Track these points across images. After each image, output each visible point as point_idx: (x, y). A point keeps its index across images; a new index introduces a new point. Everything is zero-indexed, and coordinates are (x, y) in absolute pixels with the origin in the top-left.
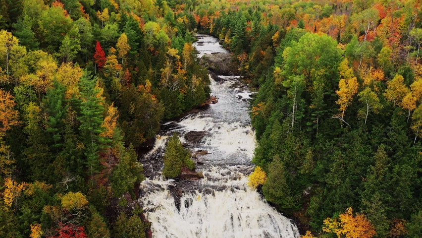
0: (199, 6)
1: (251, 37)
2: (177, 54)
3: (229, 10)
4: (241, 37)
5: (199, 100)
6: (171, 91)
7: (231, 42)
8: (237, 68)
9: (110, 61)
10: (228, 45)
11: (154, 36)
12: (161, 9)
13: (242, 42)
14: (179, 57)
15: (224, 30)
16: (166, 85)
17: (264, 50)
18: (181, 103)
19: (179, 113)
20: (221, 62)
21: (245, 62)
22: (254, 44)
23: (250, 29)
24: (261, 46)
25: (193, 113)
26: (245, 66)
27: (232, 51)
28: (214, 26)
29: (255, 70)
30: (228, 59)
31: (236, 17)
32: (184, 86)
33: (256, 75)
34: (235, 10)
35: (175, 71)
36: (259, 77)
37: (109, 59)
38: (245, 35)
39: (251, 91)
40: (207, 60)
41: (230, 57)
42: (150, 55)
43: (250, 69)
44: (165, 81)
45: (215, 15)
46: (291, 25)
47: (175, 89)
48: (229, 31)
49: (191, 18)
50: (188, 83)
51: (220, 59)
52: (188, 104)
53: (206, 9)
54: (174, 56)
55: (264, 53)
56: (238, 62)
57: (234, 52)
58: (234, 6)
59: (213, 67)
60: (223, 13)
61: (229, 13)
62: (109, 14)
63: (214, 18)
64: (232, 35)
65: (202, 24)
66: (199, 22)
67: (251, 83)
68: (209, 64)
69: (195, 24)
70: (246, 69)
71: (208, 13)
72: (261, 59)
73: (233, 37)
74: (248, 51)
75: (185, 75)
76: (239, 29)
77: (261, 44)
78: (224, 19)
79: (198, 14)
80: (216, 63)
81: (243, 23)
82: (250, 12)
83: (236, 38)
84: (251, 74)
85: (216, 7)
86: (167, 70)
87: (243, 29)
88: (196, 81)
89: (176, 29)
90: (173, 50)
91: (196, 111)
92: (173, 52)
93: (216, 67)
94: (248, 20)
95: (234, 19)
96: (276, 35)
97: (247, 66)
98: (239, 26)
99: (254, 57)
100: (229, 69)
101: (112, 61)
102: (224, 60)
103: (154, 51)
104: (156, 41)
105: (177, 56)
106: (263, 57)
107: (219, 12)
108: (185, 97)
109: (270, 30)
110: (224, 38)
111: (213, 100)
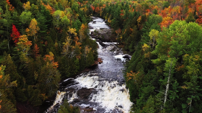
0: (94, 2)
1: (124, 20)
2: (75, 32)
3: (111, 4)
4: (118, 19)
5: (90, 63)
6: (70, 58)
7: (112, 22)
8: (115, 38)
9: (21, 39)
10: (110, 24)
11: (60, 20)
12: (70, 3)
13: (118, 22)
14: (76, 34)
15: (108, 15)
16: (66, 54)
17: (132, 27)
18: (77, 65)
19: (76, 72)
20: (106, 34)
21: (120, 35)
22: (125, 24)
23: (123, 14)
24: (130, 26)
25: (85, 72)
26: (120, 37)
27: (112, 27)
28: (102, 13)
29: (126, 40)
30: (110, 32)
31: (115, 7)
32: (79, 54)
33: (127, 43)
34: (114, 4)
35: (73, 43)
36: (129, 45)
37: (20, 38)
38: (120, 18)
39: (124, 54)
40: (97, 33)
41: (111, 31)
42: (57, 32)
43: (123, 39)
44: (65, 51)
45: (103, 6)
46: (149, 12)
47: (72, 56)
48: (110, 16)
49: (90, 8)
50: (82, 51)
51: (105, 32)
52: (82, 66)
53: (98, 3)
54: (73, 33)
55: (132, 30)
56: (116, 34)
57: (113, 28)
58: (113, 2)
59: (100, 37)
60: (107, 5)
61: (110, 5)
62: (31, 5)
63: (102, 8)
64: (112, 18)
65: (96, 11)
66: (94, 10)
67: (124, 47)
68: (98, 35)
69: (92, 11)
70: (120, 39)
71: (99, 5)
72: (130, 34)
73: (112, 19)
74: (122, 28)
75: (80, 46)
76: (116, 15)
77: (130, 24)
78: (108, 9)
79: (94, 6)
80: (102, 35)
81: (119, 11)
82: (123, 5)
83: (114, 20)
84: (124, 42)
85: (104, 2)
86: (67, 44)
87: (119, 15)
88: (87, 49)
89: (78, 15)
90: (72, 29)
91: (87, 70)
92: (72, 30)
93: (102, 37)
94: (122, 9)
95: (113, 9)
96: (140, 19)
97: (121, 37)
98: (116, 13)
99: (126, 32)
100: (110, 38)
101: (23, 39)
102: (107, 33)
103: (60, 30)
104: (61, 23)
105: (75, 33)
106: (132, 32)
107: (105, 5)
108: (80, 61)
109: (135, 15)
110: (108, 19)
111: (100, 61)
